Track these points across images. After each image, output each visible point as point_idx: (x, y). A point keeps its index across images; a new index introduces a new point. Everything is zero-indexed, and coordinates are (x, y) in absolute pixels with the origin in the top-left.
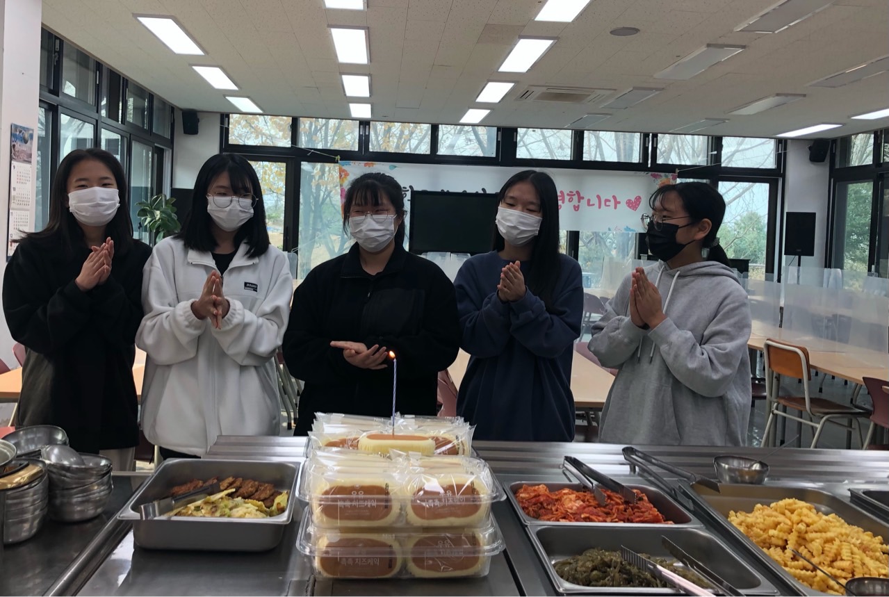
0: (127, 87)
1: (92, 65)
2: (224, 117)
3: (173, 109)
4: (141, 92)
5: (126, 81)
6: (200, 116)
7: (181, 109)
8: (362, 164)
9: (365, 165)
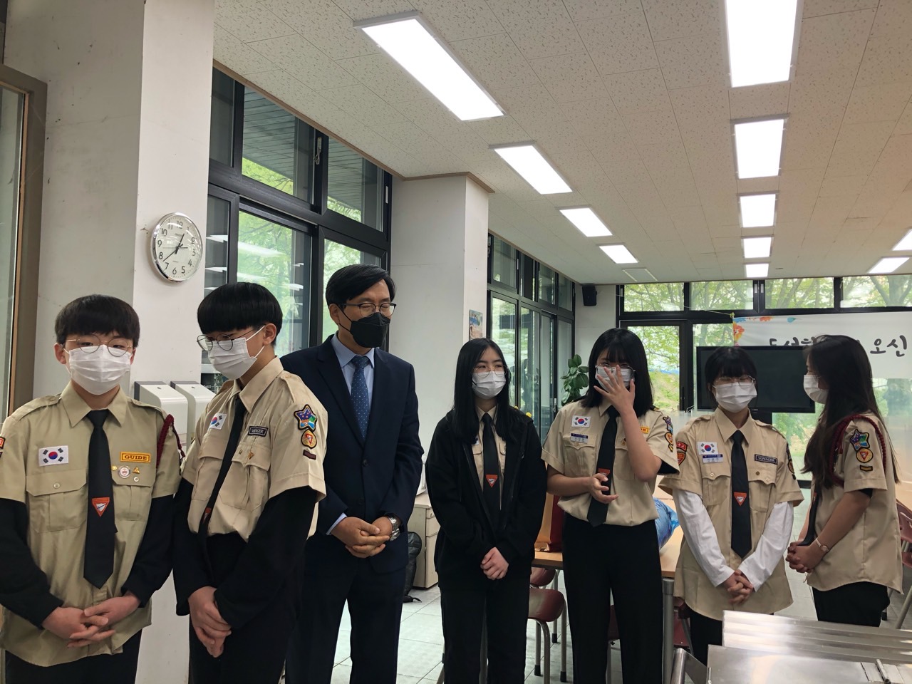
0: (539, 270)
1: (513, 255)
2: (620, 288)
3: (573, 284)
4: (549, 272)
5: (538, 264)
6: (597, 289)
7: (581, 285)
8: (758, 319)
9: (761, 319)
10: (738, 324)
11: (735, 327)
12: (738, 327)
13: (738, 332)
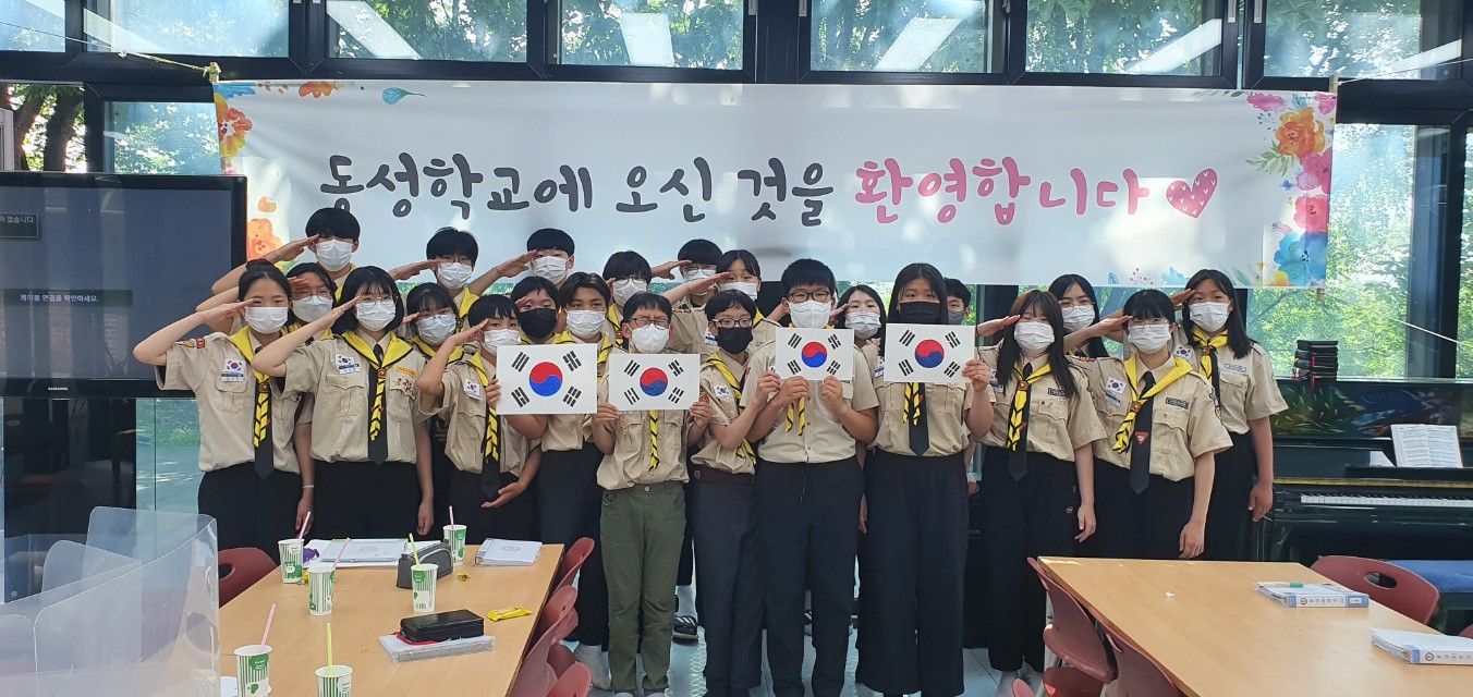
8: (293, 86)
9: (304, 90)
10: (232, 103)
11: (224, 114)
12: (232, 114)
13: (230, 132)
